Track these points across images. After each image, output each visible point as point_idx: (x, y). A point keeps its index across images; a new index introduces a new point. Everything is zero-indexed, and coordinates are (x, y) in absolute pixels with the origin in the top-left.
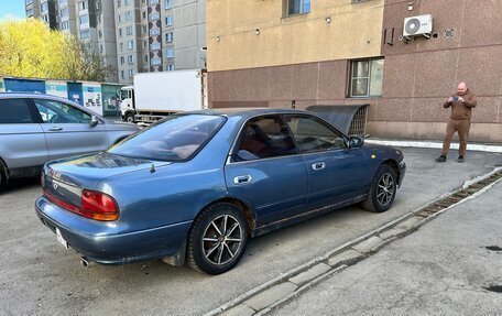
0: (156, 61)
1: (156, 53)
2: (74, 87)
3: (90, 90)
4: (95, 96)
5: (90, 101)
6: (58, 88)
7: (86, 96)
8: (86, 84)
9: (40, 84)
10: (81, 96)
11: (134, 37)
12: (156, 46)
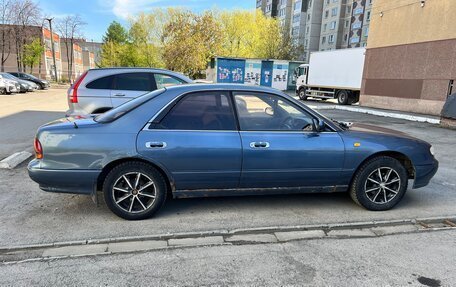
0: (355, 39)
1: (355, 32)
2: (267, 65)
3: (279, 67)
4: (282, 72)
5: (278, 77)
6: (255, 66)
7: (276, 72)
8: (276, 62)
9: (240, 63)
10: (271, 73)
11: (337, 18)
12: (357, 25)
